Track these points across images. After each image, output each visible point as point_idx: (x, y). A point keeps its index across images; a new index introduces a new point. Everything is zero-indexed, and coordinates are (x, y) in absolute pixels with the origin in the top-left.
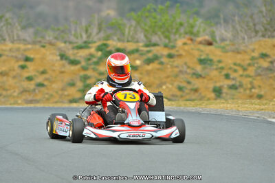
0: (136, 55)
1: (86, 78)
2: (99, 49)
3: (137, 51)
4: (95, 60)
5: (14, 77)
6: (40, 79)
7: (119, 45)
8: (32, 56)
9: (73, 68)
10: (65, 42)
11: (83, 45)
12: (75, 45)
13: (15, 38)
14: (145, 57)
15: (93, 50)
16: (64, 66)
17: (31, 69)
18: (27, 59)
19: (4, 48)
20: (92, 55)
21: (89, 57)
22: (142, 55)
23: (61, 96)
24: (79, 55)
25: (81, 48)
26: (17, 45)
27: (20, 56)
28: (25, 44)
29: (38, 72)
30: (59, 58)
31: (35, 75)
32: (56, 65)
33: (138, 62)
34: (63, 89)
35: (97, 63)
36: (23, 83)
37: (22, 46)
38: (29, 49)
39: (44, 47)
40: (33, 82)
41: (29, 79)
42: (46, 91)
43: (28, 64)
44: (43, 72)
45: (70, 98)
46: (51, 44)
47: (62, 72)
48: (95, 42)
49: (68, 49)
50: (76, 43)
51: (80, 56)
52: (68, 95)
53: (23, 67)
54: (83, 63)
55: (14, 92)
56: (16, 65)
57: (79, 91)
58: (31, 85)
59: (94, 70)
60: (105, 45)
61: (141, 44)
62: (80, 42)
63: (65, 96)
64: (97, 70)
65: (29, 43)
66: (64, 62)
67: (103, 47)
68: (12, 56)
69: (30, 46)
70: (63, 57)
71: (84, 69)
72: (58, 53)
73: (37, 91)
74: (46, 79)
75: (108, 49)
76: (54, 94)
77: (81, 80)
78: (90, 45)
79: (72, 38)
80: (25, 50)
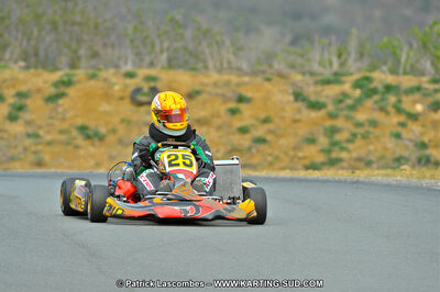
0: (417, 96)
1: (334, 131)
2: (357, 85)
3: (418, 89)
4: (349, 102)
5: (219, 128)
6: (260, 132)
7: (391, 79)
8: (249, 95)
9: (314, 114)
10: (304, 74)
11: (332, 78)
12: (319, 78)
13: (225, 65)
14: (431, 100)
15: (347, 87)
16: (299, 111)
17: (247, 115)
18: (241, 99)
19: (205, 80)
20: (345, 95)
21: (341, 97)
22: (425, 95)
23: (292, 159)
24: (324, 94)
25: (328, 82)
26: (225, 77)
27: (229, 94)
28: (239, 76)
29: (257, 119)
30: (291, 98)
31: (253, 125)
32: (288, 108)
33: (419, 108)
34: (296, 148)
35: (353, 108)
36: (232, 137)
37: (234, 79)
38: (245, 84)
39: (268, 80)
40: (248, 136)
41: (243, 130)
42: (269, 151)
43: (242, 106)
44: (266, 121)
45: (307, 162)
46: (281, 75)
47: (296, 121)
48: (351, 74)
49: (308, 85)
50: (321, 74)
51: (327, 97)
52: (304, 158)
53: (233, 112)
54: (331, 108)
55: (218, 151)
56: (223, 108)
57: (322, 151)
58: (245, 141)
59: (348, 118)
60: (368, 79)
61: (425, 79)
62: (327, 73)
63: (300, 159)
64: (352, 118)
65: (246, 74)
66: (299, 104)
67: (365, 82)
68: (217, 95)
69: (246, 79)
70: (298, 96)
71: (332, 116)
72: (291, 91)
73: (254, 150)
74: (271, 132)
75: (372, 86)
76: (282, 155)
77: (325, 134)
78: (344, 79)
79: (316, 67)
80: (238, 85)
